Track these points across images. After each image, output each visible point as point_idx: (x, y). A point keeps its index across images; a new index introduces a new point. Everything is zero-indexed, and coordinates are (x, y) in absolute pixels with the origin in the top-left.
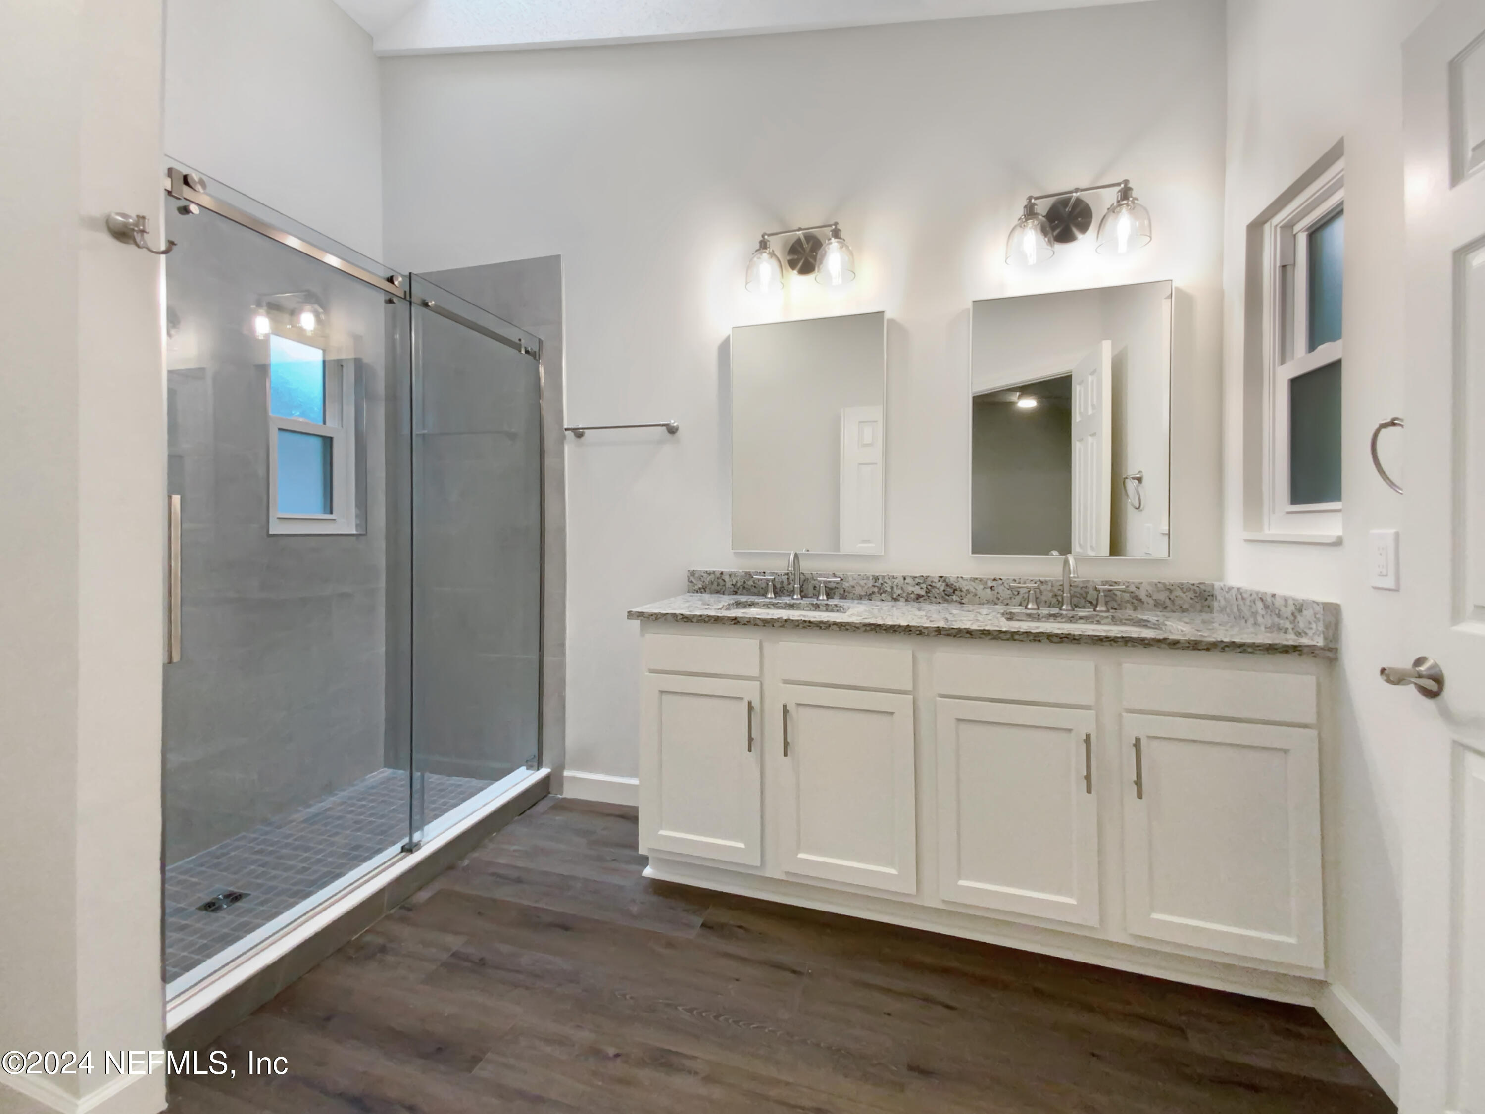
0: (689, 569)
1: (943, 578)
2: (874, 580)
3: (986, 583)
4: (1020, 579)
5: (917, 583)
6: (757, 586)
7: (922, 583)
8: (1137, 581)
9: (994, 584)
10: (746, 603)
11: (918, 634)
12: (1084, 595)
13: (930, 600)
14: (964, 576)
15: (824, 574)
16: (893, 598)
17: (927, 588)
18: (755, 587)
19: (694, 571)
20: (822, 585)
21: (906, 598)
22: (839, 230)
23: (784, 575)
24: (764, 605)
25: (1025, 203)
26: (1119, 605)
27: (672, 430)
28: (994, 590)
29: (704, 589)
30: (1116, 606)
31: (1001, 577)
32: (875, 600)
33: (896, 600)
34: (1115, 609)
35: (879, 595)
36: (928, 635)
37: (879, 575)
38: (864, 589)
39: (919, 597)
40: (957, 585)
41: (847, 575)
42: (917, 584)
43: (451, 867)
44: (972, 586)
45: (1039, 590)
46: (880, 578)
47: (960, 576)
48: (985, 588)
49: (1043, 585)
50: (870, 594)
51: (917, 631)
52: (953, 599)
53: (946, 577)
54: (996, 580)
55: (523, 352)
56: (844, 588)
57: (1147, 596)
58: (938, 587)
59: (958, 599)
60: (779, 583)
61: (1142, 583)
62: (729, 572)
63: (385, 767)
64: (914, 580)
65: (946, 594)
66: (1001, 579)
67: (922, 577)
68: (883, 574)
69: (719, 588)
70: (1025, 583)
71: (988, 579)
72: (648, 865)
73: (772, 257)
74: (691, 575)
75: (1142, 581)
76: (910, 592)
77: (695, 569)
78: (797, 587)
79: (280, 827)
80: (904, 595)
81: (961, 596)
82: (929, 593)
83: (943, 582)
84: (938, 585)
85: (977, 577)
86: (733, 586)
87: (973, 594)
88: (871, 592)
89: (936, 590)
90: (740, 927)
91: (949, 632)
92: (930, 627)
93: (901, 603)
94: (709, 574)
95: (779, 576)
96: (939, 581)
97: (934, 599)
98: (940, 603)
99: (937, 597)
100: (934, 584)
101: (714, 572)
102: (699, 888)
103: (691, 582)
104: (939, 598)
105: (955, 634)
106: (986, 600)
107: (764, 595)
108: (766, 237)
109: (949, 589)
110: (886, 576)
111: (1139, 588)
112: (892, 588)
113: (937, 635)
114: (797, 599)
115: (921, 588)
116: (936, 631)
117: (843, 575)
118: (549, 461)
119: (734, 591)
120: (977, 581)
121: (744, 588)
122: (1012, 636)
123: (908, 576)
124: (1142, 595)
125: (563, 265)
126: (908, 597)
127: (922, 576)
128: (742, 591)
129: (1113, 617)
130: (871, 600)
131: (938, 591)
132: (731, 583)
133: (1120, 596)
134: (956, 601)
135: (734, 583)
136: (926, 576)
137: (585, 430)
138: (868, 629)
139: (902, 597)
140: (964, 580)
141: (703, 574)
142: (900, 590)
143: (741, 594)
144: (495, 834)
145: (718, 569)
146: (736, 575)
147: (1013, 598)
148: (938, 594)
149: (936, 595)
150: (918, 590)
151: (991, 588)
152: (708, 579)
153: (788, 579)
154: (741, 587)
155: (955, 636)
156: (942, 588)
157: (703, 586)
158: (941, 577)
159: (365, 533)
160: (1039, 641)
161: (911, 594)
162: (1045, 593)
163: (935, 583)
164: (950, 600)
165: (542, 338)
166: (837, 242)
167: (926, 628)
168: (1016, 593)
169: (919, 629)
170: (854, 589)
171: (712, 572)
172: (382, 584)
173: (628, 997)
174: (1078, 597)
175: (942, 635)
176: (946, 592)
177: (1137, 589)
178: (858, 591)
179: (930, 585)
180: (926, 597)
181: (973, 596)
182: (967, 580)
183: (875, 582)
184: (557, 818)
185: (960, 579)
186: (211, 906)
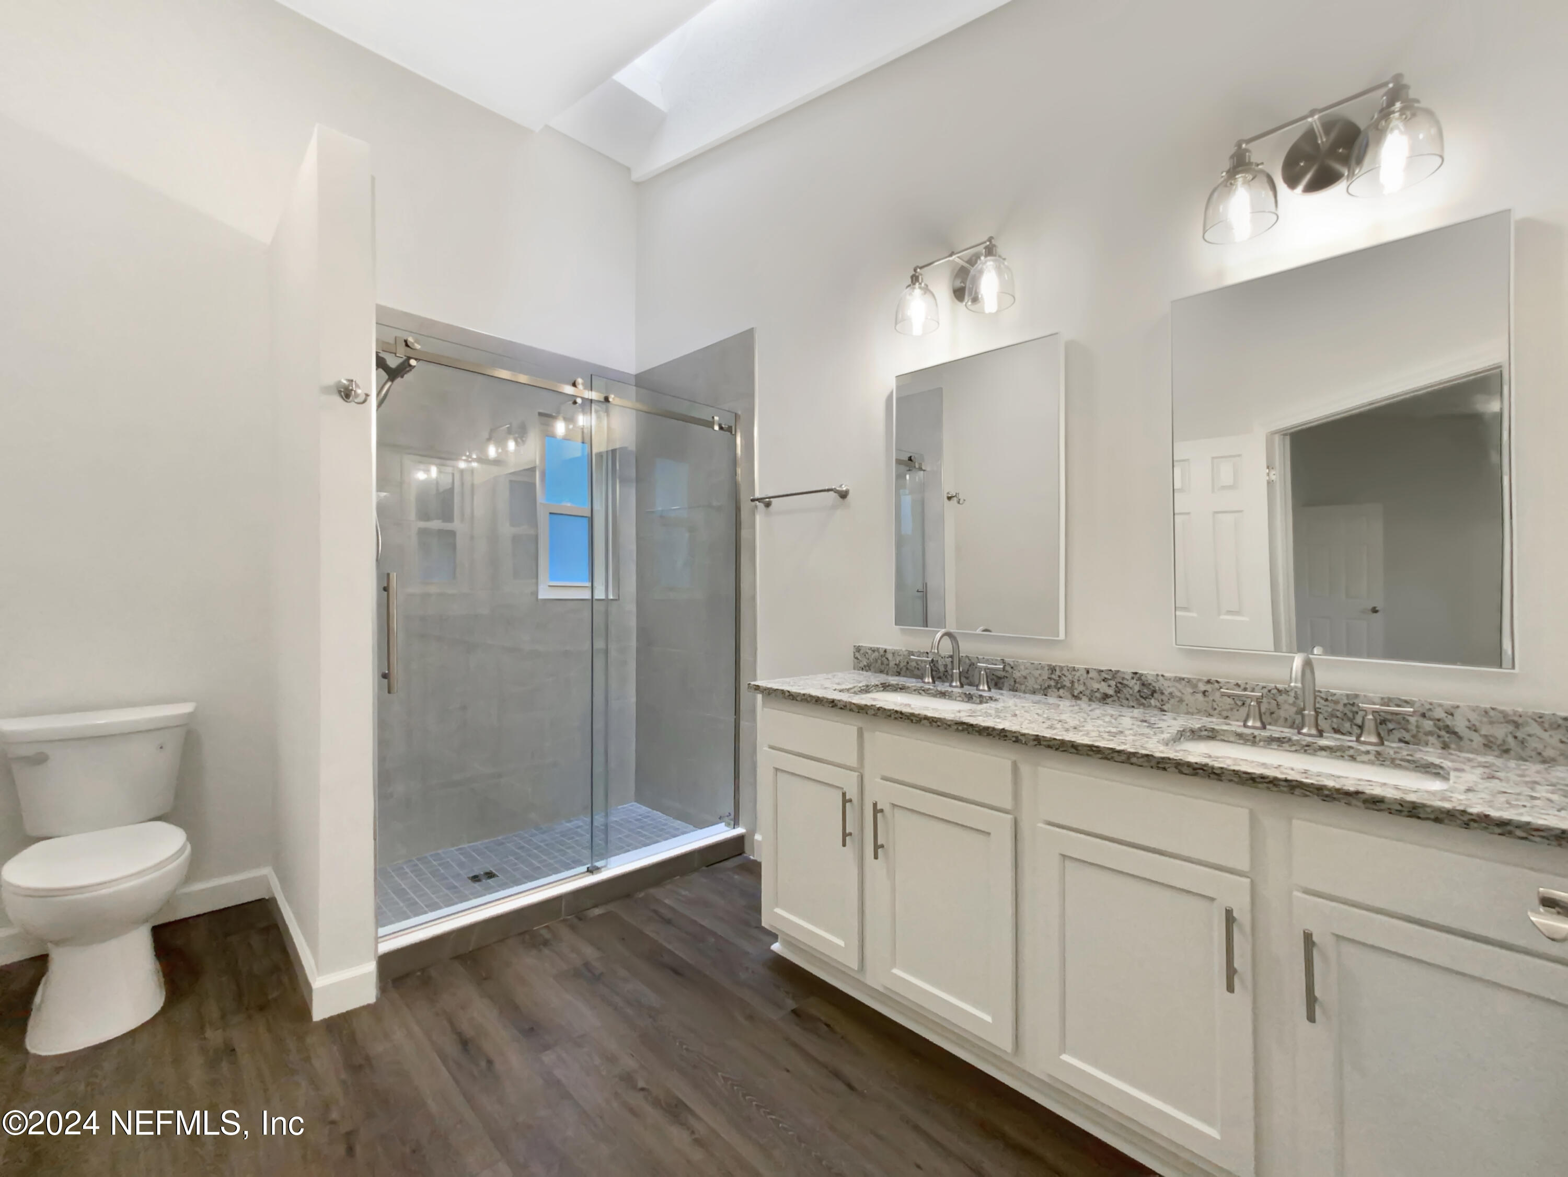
0: (855, 645)
1: (1138, 675)
2: (1050, 671)
3: (1195, 686)
4: (1246, 683)
5: (1103, 678)
6: (920, 668)
7: (1110, 679)
8: (1448, 703)
9: (1208, 687)
10: (897, 686)
11: (1014, 742)
12: (1350, 715)
13: (1121, 702)
14: (1166, 675)
15: (992, 659)
16: (1073, 696)
17: (1116, 685)
18: (918, 669)
19: (859, 646)
20: (982, 672)
21: (1090, 696)
22: (994, 246)
23: (948, 658)
24: (915, 690)
25: (1233, 150)
26: (1413, 736)
27: (843, 495)
28: (1208, 697)
29: (869, 667)
30: (1408, 737)
31: (1219, 680)
32: (1051, 696)
33: (1076, 698)
34: (1407, 743)
35: (1056, 690)
36: (1026, 744)
37: (1056, 666)
38: (1038, 682)
39: (1106, 697)
40: (1157, 685)
41: (1017, 662)
42: (1104, 680)
43: (628, 896)
44: (1176, 688)
45: (1275, 702)
46: (1058, 669)
47: (1160, 673)
48: (1194, 692)
49: (1281, 695)
50: (1046, 689)
51: (1013, 737)
52: (1150, 703)
53: (1142, 675)
54: (1212, 683)
55: (716, 428)
56: (1014, 678)
57: (1469, 728)
58: (1131, 686)
59: (1158, 704)
60: (943, 666)
61: (1458, 707)
62: (892, 649)
63: (635, 802)
64: (1100, 675)
65: (1142, 697)
66: (1218, 682)
67: (1110, 672)
68: (1061, 665)
69: (883, 668)
70: (1253, 690)
71: (1199, 680)
72: (777, 941)
73: (925, 293)
74: (856, 651)
75: (1458, 704)
76: (1095, 690)
77: (861, 645)
78: (956, 673)
79: (543, 833)
80: (1088, 692)
81: (1162, 701)
82: (1119, 692)
83: (1137, 680)
84: (1132, 683)
85: (1184, 676)
86: (896, 666)
87: (1178, 699)
88: (1046, 686)
89: (1128, 689)
90: (828, 1025)
91: (1051, 743)
92: (1028, 734)
93: (1084, 704)
94: (874, 651)
95: (942, 658)
96: (1133, 678)
97: (1125, 702)
98: (1133, 707)
99: (1129, 699)
100: (1125, 682)
101: (878, 649)
102: (812, 974)
103: (857, 658)
104: (1133, 701)
105: (1057, 747)
106: (1197, 709)
107: (921, 677)
108: (918, 270)
109: (1145, 691)
110: (1064, 666)
111: (1452, 715)
112: (1072, 682)
113: (1036, 745)
114: (956, 687)
115: (1109, 686)
116: (1034, 740)
117: (1014, 661)
118: (744, 533)
119: (897, 672)
120: (1183, 682)
121: (907, 669)
122: (1129, 758)
123: (1092, 669)
124: (1460, 725)
125: (757, 336)
126: (1092, 696)
127: (1111, 670)
128: (906, 672)
129: (1378, 754)
130: (1046, 695)
131: (1131, 692)
132: (895, 663)
133: (1415, 724)
134: (1156, 707)
135: (897, 662)
136: (1115, 671)
137: (771, 499)
138: (960, 728)
139: (1084, 695)
140: (1166, 680)
141: (868, 651)
142: (1082, 686)
143: (904, 676)
144: (678, 877)
145: (882, 646)
146: (899, 654)
147: (1235, 710)
148: (1130, 695)
149: (1128, 696)
150: (1104, 687)
151: (1204, 692)
152: (873, 656)
153: (952, 662)
154: (904, 669)
155: (1057, 749)
156: (1137, 688)
157: (868, 664)
158: (1136, 673)
159: (617, 598)
160: (1164, 769)
161: (1096, 692)
162: (1286, 707)
163: (1128, 680)
164: (1147, 705)
165: (739, 413)
166: (993, 261)
167: (1024, 735)
168: (1240, 703)
169: (1015, 735)
170: (1026, 680)
171: (876, 649)
172: (633, 643)
173: (684, 1047)
174: (1338, 717)
175: (1042, 746)
176: (1142, 694)
177: (1450, 717)
178: (1031, 683)
179: (1120, 683)
180: (1116, 698)
181: (1178, 701)
182: (1170, 679)
183: (1051, 674)
184: (736, 877)
185: (1160, 678)
186: (475, 879)
